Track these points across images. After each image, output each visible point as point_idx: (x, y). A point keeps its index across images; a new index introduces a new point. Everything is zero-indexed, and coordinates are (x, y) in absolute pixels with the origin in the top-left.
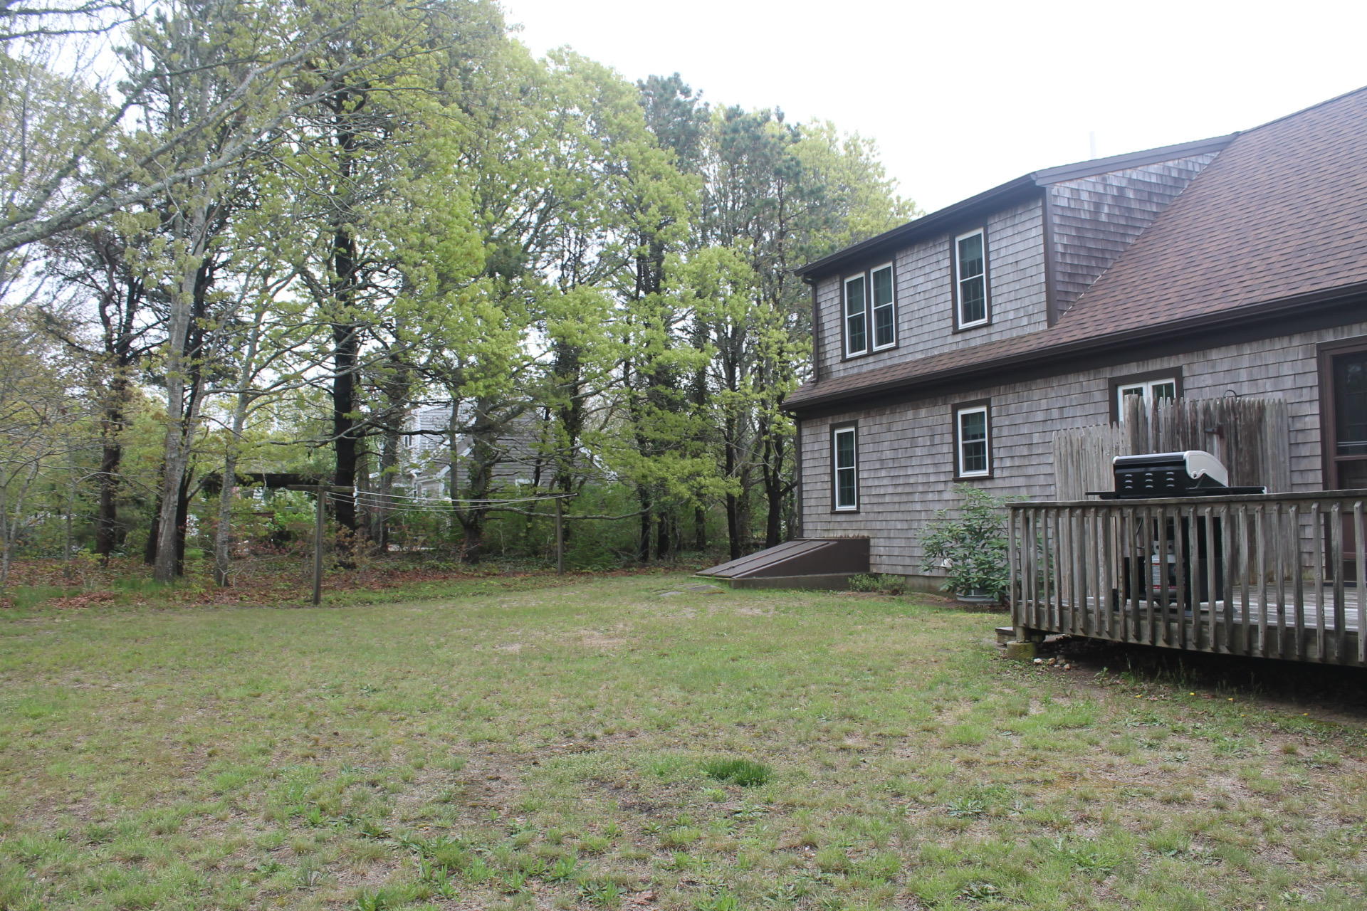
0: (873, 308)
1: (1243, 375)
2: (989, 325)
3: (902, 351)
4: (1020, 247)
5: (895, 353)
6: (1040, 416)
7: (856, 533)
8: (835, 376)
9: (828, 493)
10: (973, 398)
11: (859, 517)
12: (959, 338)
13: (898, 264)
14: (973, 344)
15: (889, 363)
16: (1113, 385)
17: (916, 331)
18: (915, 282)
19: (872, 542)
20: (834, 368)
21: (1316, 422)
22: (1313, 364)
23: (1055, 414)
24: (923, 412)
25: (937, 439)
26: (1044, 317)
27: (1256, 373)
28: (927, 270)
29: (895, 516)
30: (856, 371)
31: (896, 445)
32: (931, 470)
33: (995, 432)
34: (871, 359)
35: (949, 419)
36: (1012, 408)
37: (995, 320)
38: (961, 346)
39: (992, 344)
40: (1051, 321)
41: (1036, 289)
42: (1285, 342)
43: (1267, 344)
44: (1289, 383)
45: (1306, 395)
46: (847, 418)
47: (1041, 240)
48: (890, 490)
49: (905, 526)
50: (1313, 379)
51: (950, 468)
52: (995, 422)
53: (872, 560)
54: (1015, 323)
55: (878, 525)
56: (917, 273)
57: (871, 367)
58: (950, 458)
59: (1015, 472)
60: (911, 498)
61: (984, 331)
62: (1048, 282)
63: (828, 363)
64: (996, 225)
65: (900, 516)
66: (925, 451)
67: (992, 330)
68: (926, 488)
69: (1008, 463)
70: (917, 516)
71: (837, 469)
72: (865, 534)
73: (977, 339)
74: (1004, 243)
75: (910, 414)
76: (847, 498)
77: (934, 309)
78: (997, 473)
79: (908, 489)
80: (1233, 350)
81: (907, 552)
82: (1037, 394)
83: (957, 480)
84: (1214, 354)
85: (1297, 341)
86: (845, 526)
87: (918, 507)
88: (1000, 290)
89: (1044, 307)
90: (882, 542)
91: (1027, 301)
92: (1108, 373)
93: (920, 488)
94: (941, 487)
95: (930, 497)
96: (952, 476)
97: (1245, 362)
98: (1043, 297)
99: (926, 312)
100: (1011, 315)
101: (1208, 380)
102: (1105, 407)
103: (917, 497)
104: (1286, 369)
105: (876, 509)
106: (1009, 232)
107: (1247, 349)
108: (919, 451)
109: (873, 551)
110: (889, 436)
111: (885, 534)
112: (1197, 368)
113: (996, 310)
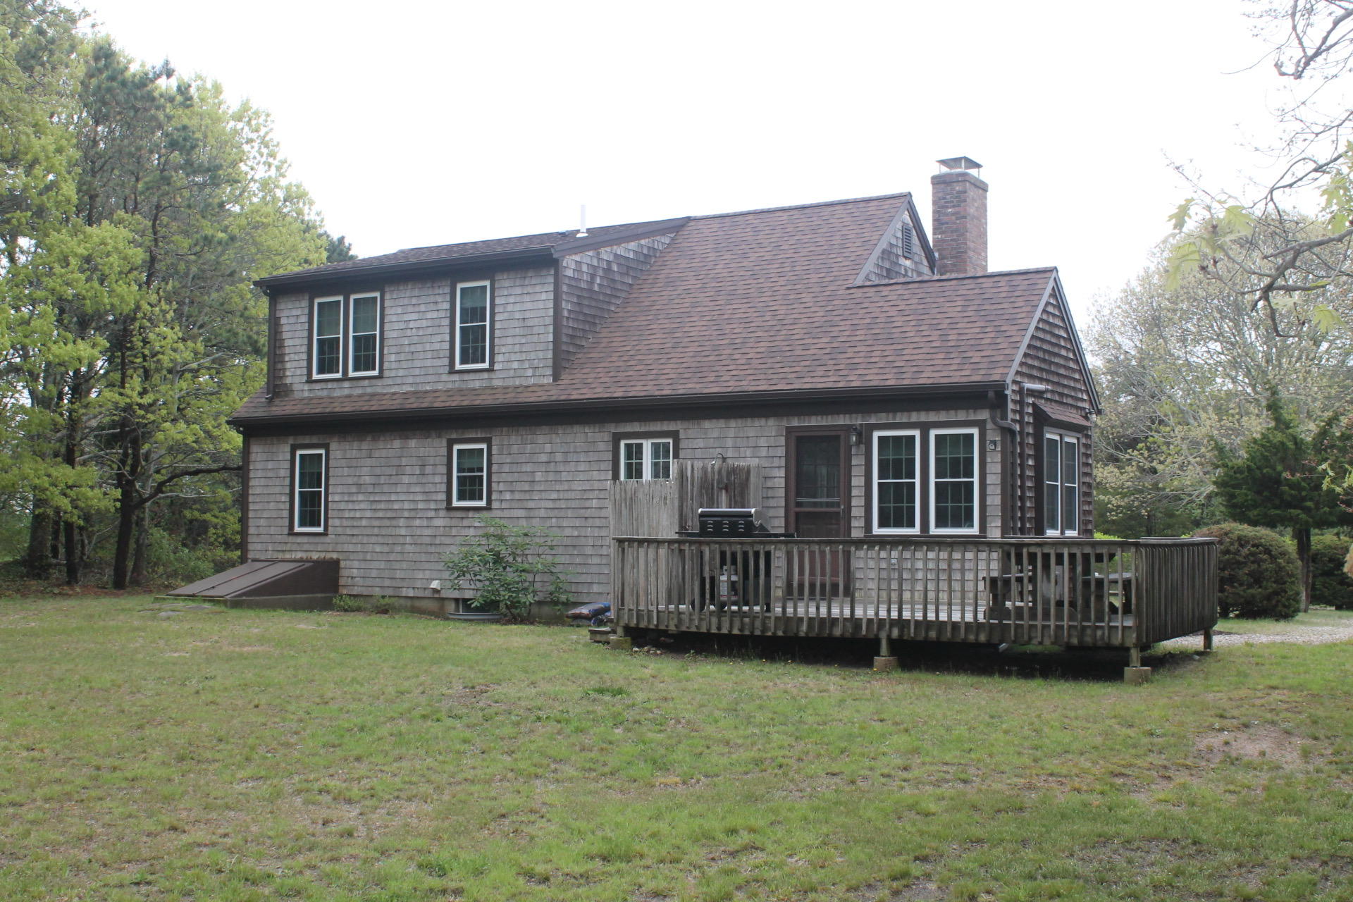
0: (351, 334)
1: (729, 443)
2: (491, 370)
3: (385, 381)
4: (529, 306)
5: (379, 382)
6: (544, 458)
7: (322, 555)
8: (297, 395)
9: (286, 514)
10: (472, 435)
11: (327, 539)
12: (456, 377)
13: (387, 296)
14: (471, 385)
15: (369, 390)
16: (616, 439)
17: (404, 365)
18: (406, 317)
19: (342, 564)
20: (296, 387)
21: (782, 483)
22: (782, 441)
23: (559, 457)
24: (413, 443)
25: (428, 470)
26: (549, 372)
27: (739, 442)
28: (423, 308)
29: (373, 540)
30: (325, 393)
31: (378, 471)
32: (420, 497)
33: (495, 468)
34: (346, 384)
35: (444, 451)
36: (515, 449)
37: (497, 367)
38: (457, 385)
39: (493, 388)
40: (556, 377)
41: (542, 347)
42: (763, 421)
43: (749, 421)
44: (764, 452)
45: (776, 462)
46: (315, 440)
47: (551, 304)
48: (368, 514)
49: (386, 549)
50: (781, 452)
51: (443, 497)
52: (495, 459)
53: (342, 581)
54: (519, 373)
55: (351, 548)
56: (410, 309)
57: (346, 392)
58: (444, 487)
59: (515, 505)
60: (394, 523)
61: (485, 375)
62: (556, 341)
63: (288, 381)
64: (504, 281)
65: (381, 540)
66: (414, 479)
67: (493, 375)
68: (412, 514)
69: (508, 496)
70: (401, 540)
71: (297, 489)
72: (335, 556)
73: (476, 382)
74: (512, 300)
75: (397, 443)
76: (310, 518)
77: (428, 347)
78: (495, 505)
79: (389, 514)
80: (722, 423)
81: (386, 574)
82: (541, 439)
83: (449, 508)
84: (707, 424)
85: (771, 422)
86: (306, 547)
87: (403, 532)
88: (503, 341)
89: (550, 363)
90: (356, 564)
91: (533, 356)
92: (613, 428)
93: (406, 514)
94: (432, 514)
95: (417, 522)
96: (444, 505)
97: (731, 433)
98: (550, 354)
99: (419, 348)
100: (515, 365)
101: (701, 443)
102: (609, 456)
103: (402, 522)
104: (762, 442)
105: (349, 531)
106: (518, 290)
107: (733, 423)
108: (406, 479)
109: (343, 573)
110: (369, 462)
111: (361, 556)
112: (691, 433)
113: (498, 358)
